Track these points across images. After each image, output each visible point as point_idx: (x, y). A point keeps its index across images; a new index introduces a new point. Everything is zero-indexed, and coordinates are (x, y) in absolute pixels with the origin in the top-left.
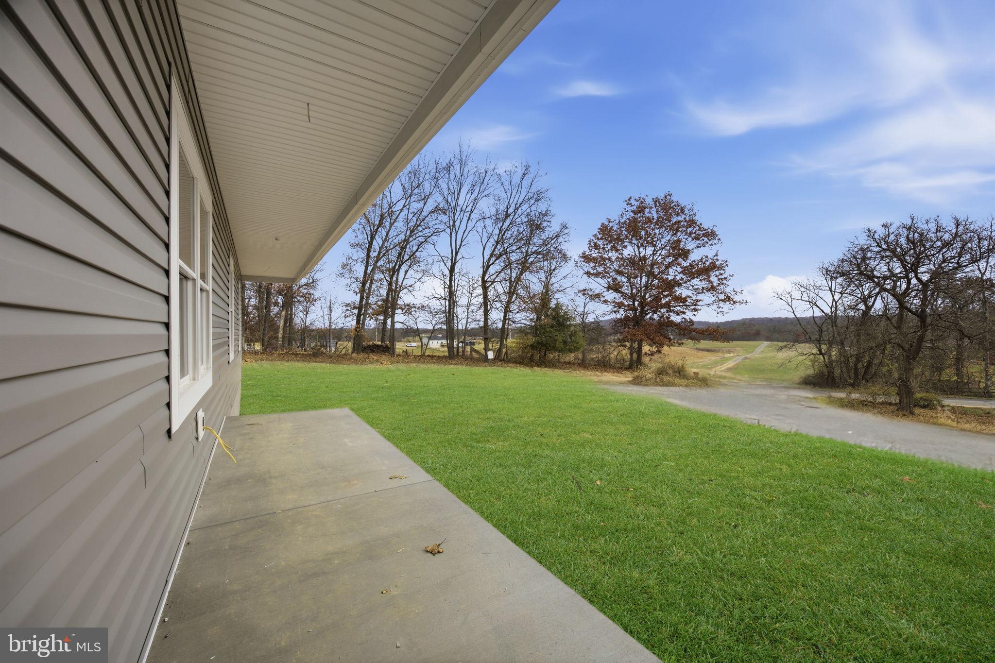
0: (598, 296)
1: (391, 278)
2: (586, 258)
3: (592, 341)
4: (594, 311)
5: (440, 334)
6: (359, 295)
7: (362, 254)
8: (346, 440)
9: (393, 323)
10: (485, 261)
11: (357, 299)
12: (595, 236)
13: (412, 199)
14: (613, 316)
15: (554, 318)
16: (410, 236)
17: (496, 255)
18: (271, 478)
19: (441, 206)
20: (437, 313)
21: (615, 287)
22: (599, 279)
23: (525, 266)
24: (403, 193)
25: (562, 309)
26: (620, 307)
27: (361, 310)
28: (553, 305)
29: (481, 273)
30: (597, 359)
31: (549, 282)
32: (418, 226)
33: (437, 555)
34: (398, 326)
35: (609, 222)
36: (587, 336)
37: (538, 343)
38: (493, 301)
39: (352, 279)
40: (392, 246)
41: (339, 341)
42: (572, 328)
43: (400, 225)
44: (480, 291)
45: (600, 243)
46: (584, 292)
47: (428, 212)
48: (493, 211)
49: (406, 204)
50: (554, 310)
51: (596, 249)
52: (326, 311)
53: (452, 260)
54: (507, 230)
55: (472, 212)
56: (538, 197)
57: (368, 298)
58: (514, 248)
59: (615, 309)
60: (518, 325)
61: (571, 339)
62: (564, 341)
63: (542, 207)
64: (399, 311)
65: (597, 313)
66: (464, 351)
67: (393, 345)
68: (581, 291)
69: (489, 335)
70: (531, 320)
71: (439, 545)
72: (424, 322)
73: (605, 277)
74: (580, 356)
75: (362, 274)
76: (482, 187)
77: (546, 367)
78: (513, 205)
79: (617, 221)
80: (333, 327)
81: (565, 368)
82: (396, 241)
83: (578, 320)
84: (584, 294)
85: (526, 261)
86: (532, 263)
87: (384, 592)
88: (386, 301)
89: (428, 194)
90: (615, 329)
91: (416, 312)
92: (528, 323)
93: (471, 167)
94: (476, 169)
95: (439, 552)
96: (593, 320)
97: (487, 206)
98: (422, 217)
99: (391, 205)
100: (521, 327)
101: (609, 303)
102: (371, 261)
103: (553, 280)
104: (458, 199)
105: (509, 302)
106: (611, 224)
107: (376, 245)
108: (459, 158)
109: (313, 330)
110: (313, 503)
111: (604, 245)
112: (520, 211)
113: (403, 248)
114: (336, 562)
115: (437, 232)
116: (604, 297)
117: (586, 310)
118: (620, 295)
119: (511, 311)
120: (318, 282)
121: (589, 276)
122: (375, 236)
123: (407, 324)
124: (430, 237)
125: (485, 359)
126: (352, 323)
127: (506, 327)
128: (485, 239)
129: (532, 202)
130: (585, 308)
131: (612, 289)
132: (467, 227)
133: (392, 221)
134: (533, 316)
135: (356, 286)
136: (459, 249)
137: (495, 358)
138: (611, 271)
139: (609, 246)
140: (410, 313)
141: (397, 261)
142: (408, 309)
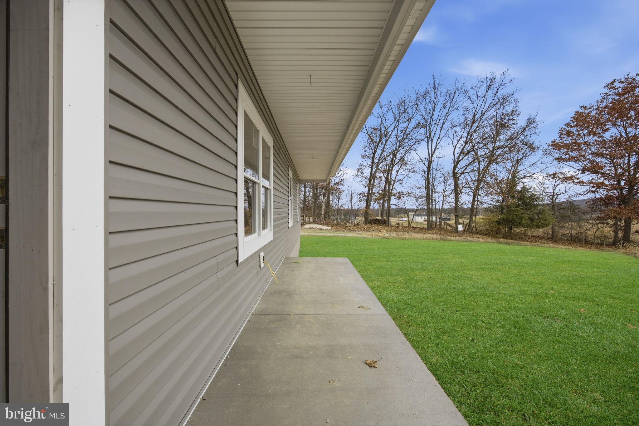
0: (571, 178)
1: (388, 175)
2: (556, 145)
3: (564, 218)
4: (566, 192)
5: (423, 212)
6: (367, 188)
7: (370, 162)
8: (340, 278)
9: (389, 205)
10: (455, 158)
11: (366, 190)
12: (567, 125)
13: (400, 122)
14: (591, 196)
15: (520, 199)
16: (399, 147)
17: (464, 153)
18: (295, 294)
19: (421, 122)
20: (420, 197)
21: (595, 169)
22: (572, 163)
23: (491, 159)
24: (394, 119)
25: (528, 192)
26: (600, 187)
27: (369, 197)
28: (519, 187)
29: (452, 167)
30: (570, 235)
31: (516, 170)
32: (405, 139)
33: (372, 369)
34: (392, 207)
35: (585, 109)
36: (557, 214)
37: (503, 219)
38: (463, 188)
39: (363, 178)
40: (388, 154)
41: (358, 216)
42: (539, 207)
43: (393, 140)
44: (452, 180)
45: (573, 131)
46: (554, 176)
47: (412, 128)
48: (462, 119)
49: (396, 125)
50: (520, 192)
51: (568, 136)
52: (349, 198)
53: (429, 160)
54: (475, 131)
55: (444, 123)
56: (504, 101)
57: (372, 189)
58: (481, 145)
59: (593, 189)
60: (484, 206)
61: (538, 216)
62: (531, 218)
63: (508, 109)
64: (393, 197)
65: (570, 193)
66: (440, 225)
67: (388, 219)
68: (550, 175)
69: (460, 213)
70: (497, 201)
71: (376, 361)
72: (410, 204)
73: (578, 160)
74: (550, 232)
75: (369, 175)
76: (452, 103)
77: (512, 239)
78: (480, 112)
79: (596, 107)
80: (353, 208)
81: (532, 241)
82: (390, 151)
83: (547, 201)
84: (553, 178)
85: (493, 155)
86: (498, 155)
87: (331, 382)
88: (384, 191)
89: (411, 116)
90: (592, 207)
91: (404, 197)
92: (494, 204)
93: (443, 90)
94: (446, 91)
95: (374, 367)
96: (565, 200)
97: (457, 117)
98: (407, 132)
99: (387, 128)
100: (489, 207)
101: (585, 184)
102: (375, 166)
103: (520, 168)
104: (433, 115)
105: (477, 188)
106: (587, 112)
107: (377, 156)
108: (433, 85)
109: (342, 210)
110: (310, 313)
111: (579, 131)
112: (486, 116)
113: (395, 156)
114: (311, 353)
115: (418, 141)
116: (578, 179)
117: (556, 191)
118: (600, 175)
119: (479, 195)
120: (344, 181)
121: (559, 162)
122: (377, 149)
123: (399, 206)
124: (413, 145)
125: (456, 231)
126: (363, 205)
127: (476, 207)
128: (455, 141)
129: (498, 106)
130: (554, 190)
131: (588, 171)
132: (440, 135)
133: (387, 138)
134: (500, 198)
135: (365, 182)
136: (434, 151)
137: (464, 231)
138: (587, 154)
139: (585, 132)
140: (400, 198)
141: (391, 164)
142: (399, 195)
